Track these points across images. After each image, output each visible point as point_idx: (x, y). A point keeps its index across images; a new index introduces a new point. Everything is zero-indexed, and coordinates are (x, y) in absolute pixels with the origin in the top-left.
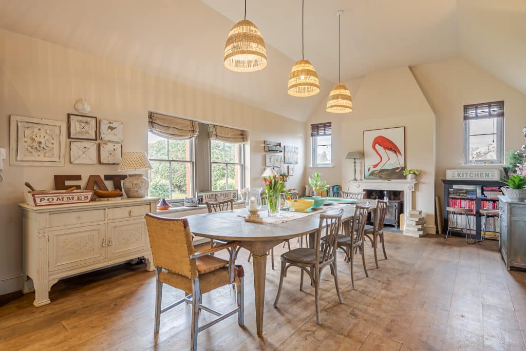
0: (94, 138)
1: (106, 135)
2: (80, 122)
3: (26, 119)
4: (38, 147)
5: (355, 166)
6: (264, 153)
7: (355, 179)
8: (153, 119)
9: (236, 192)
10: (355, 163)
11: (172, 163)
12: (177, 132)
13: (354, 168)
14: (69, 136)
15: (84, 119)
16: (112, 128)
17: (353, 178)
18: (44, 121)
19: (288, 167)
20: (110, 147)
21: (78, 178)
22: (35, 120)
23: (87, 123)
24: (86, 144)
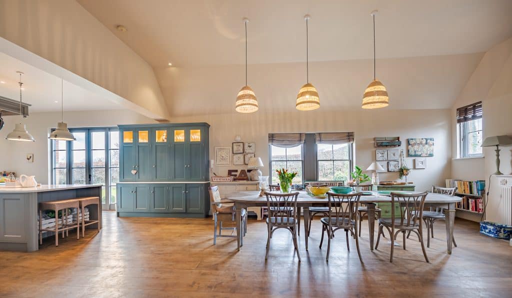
0: (242, 152)
1: (247, 150)
2: (237, 145)
3: (219, 148)
4: (223, 159)
5: (498, 155)
6: (374, 149)
7: (499, 172)
8: (272, 138)
9: (342, 182)
10: (498, 151)
11: (288, 162)
12: (288, 143)
13: (496, 158)
14: (233, 153)
15: (238, 144)
16: (250, 146)
17: (496, 170)
18: (225, 148)
19: (414, 161)
20: (249, 156)
21: (236, 171)
22: (222, 148)
23: (239, 146)
24: (239, 155)
